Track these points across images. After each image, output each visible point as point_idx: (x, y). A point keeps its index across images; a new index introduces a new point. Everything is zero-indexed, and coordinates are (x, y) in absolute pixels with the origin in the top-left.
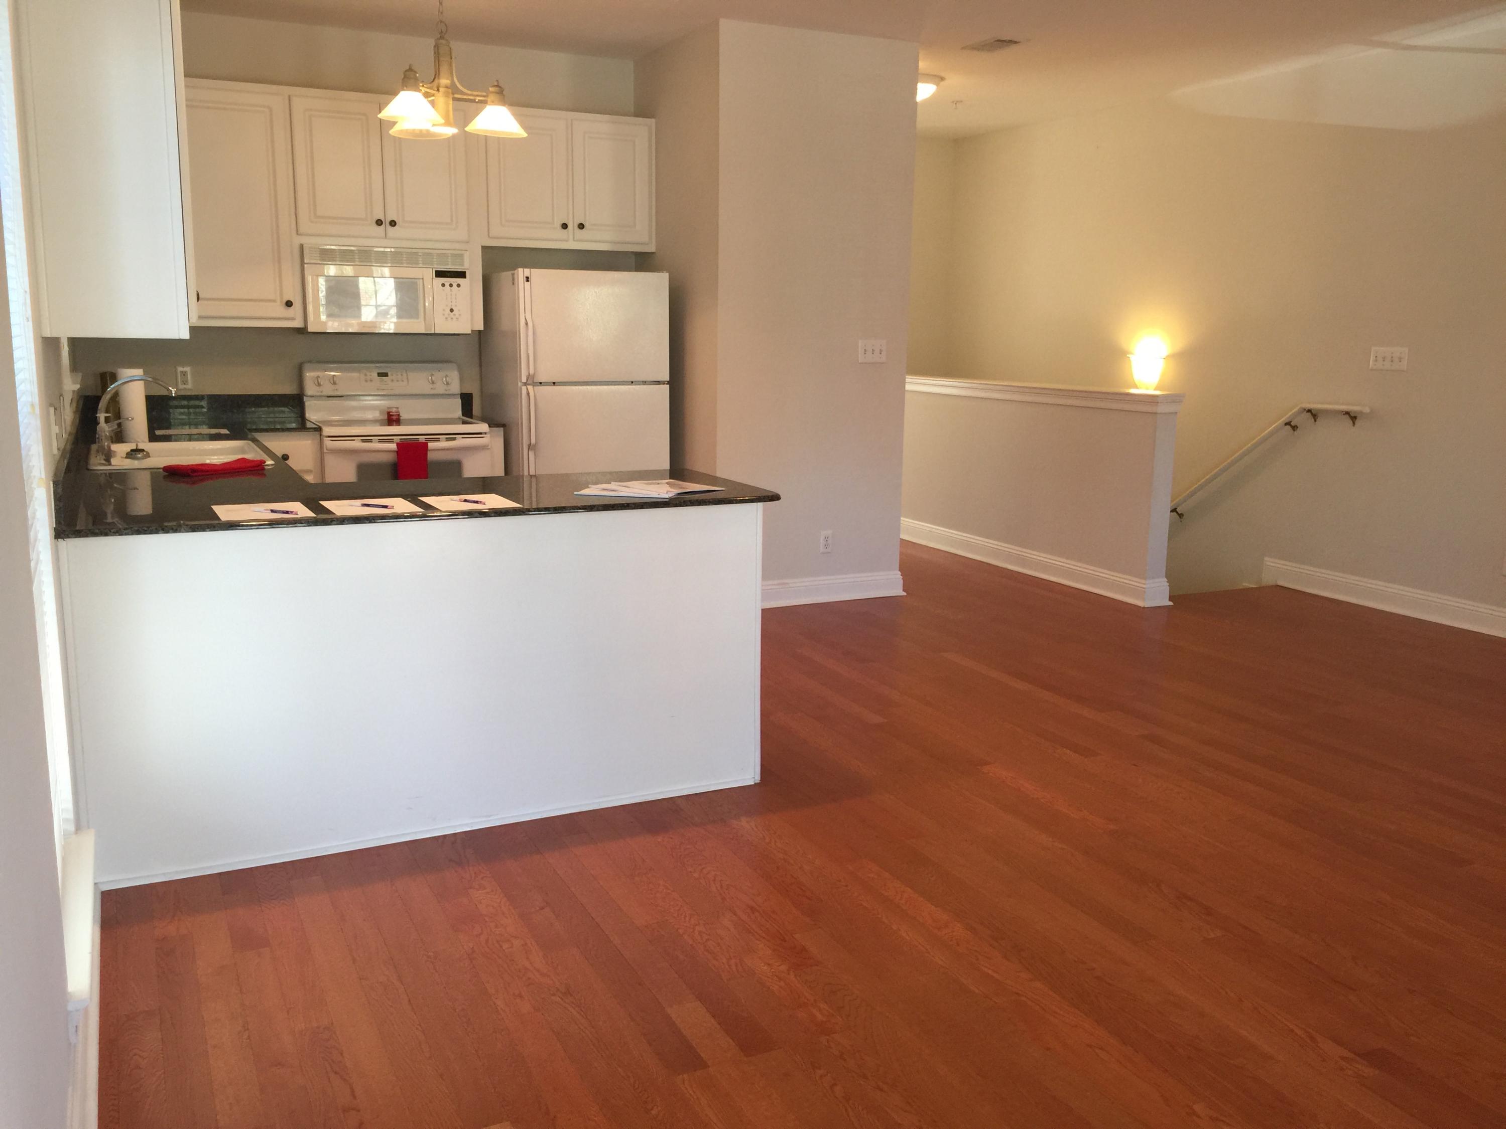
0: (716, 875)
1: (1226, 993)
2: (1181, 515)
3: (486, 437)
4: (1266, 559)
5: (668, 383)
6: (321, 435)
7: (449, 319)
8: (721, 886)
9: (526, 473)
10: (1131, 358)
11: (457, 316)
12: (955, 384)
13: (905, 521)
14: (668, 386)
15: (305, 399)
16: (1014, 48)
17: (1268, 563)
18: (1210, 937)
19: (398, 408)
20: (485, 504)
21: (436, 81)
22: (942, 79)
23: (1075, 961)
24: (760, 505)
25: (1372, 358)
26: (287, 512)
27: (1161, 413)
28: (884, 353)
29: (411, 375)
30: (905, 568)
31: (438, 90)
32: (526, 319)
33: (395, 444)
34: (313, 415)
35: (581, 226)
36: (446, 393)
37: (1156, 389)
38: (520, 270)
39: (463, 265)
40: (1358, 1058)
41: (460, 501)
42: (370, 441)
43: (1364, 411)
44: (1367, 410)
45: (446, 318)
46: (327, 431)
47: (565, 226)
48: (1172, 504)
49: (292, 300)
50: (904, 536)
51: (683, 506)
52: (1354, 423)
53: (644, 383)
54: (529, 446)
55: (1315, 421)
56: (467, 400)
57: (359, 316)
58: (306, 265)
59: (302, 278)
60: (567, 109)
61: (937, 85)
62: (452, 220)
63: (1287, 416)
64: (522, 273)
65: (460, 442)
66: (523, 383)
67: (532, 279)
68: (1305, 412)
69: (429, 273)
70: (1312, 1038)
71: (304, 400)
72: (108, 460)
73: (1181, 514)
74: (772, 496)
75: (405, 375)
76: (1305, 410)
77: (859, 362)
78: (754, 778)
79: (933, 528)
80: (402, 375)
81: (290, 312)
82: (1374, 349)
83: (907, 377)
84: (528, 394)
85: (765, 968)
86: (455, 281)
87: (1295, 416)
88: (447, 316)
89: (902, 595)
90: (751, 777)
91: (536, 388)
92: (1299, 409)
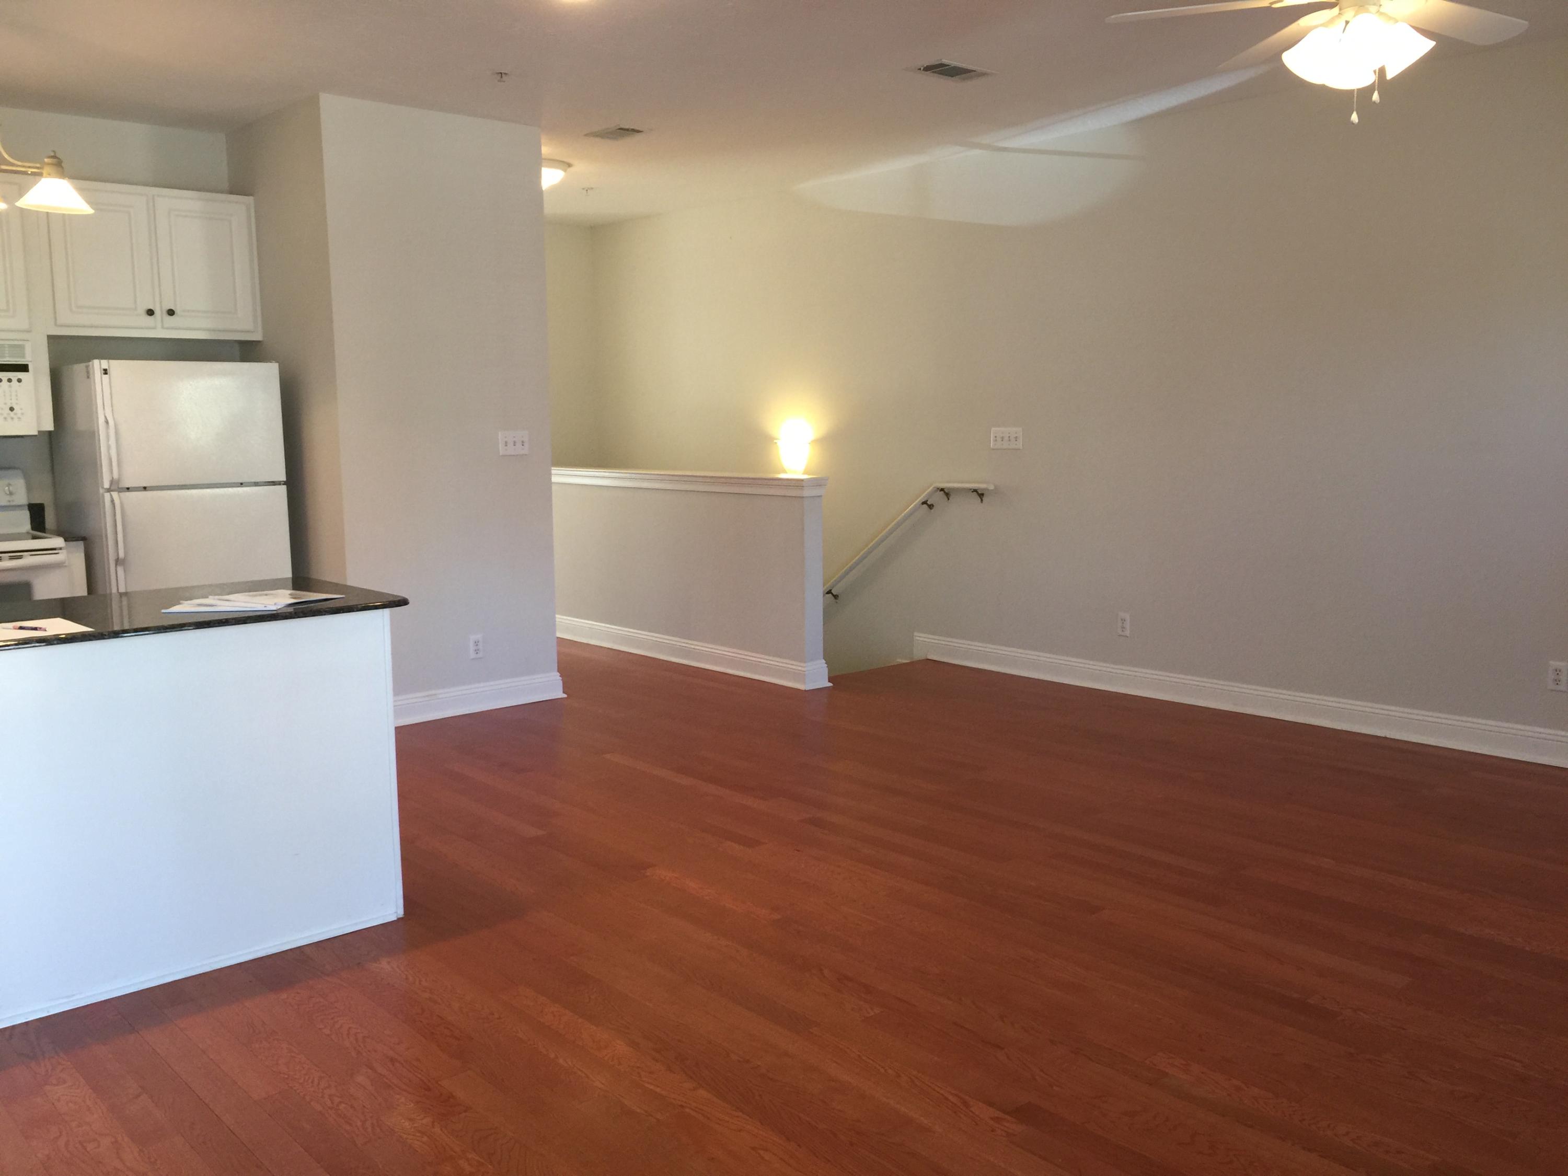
0: (350, 1028)
1: (885, 1070)
2: (836, 597)
3: (62, 553)
4: (916, 634)
5: (285, 483)
7: (9, 419)
8: (357, 1040)
9: (114, 590)
10: (778, 444)
11: (19, 416)
12: (607, 474)
13: (560, 619)
14: (285, 486)
16: (638, 137)
17: (917, 639)
18: (870, 1015)
20: (46, 630)
22: (569, 165)
23: (739, 1061)
24: (386, 612)
25: (992, 438)
27: (806, 497)
28: (526, 445)
30: (564, 669)
32: (105, 417)
35: (170, 313)
36: (10, 504)
37: (805, 473)
38: (96, 362)
39: (23, 356)
40: (1006, 1117)
41: (15, 628)
43: (989, 489)
44: (991, 487)
45: (5, 418)
47: (150, 312)
48: (825, 587)
50: (559, 635)
51: (294, 618)
52: (982, 500)
53: (256, 484)
54: (118, 561)
55: (948, 499)
56: (37, 513)
60: (146, 184)
61: (565, 171)
62: (8, 307)
63: (924, 495)
64: (97, 365)
65: (28, 560)
66: (105, 489)
67: (112, 371)
68: (939, 491)
70: (965, 1103)
73: (836, 595)
74: (399, 601)
76: (938, 489)
77: (501, 454)
78: (396, 912)
79: (593, 625)
82: (993, 429)
83: (552, 468)
84: (112, 501)
85: (407, 1124)
86: (14, 375)
87: (931, 495)
88: (5, 415)
89: (562, 697)
90: (394, 910)
91: (122, 494)
92: (934, 488)
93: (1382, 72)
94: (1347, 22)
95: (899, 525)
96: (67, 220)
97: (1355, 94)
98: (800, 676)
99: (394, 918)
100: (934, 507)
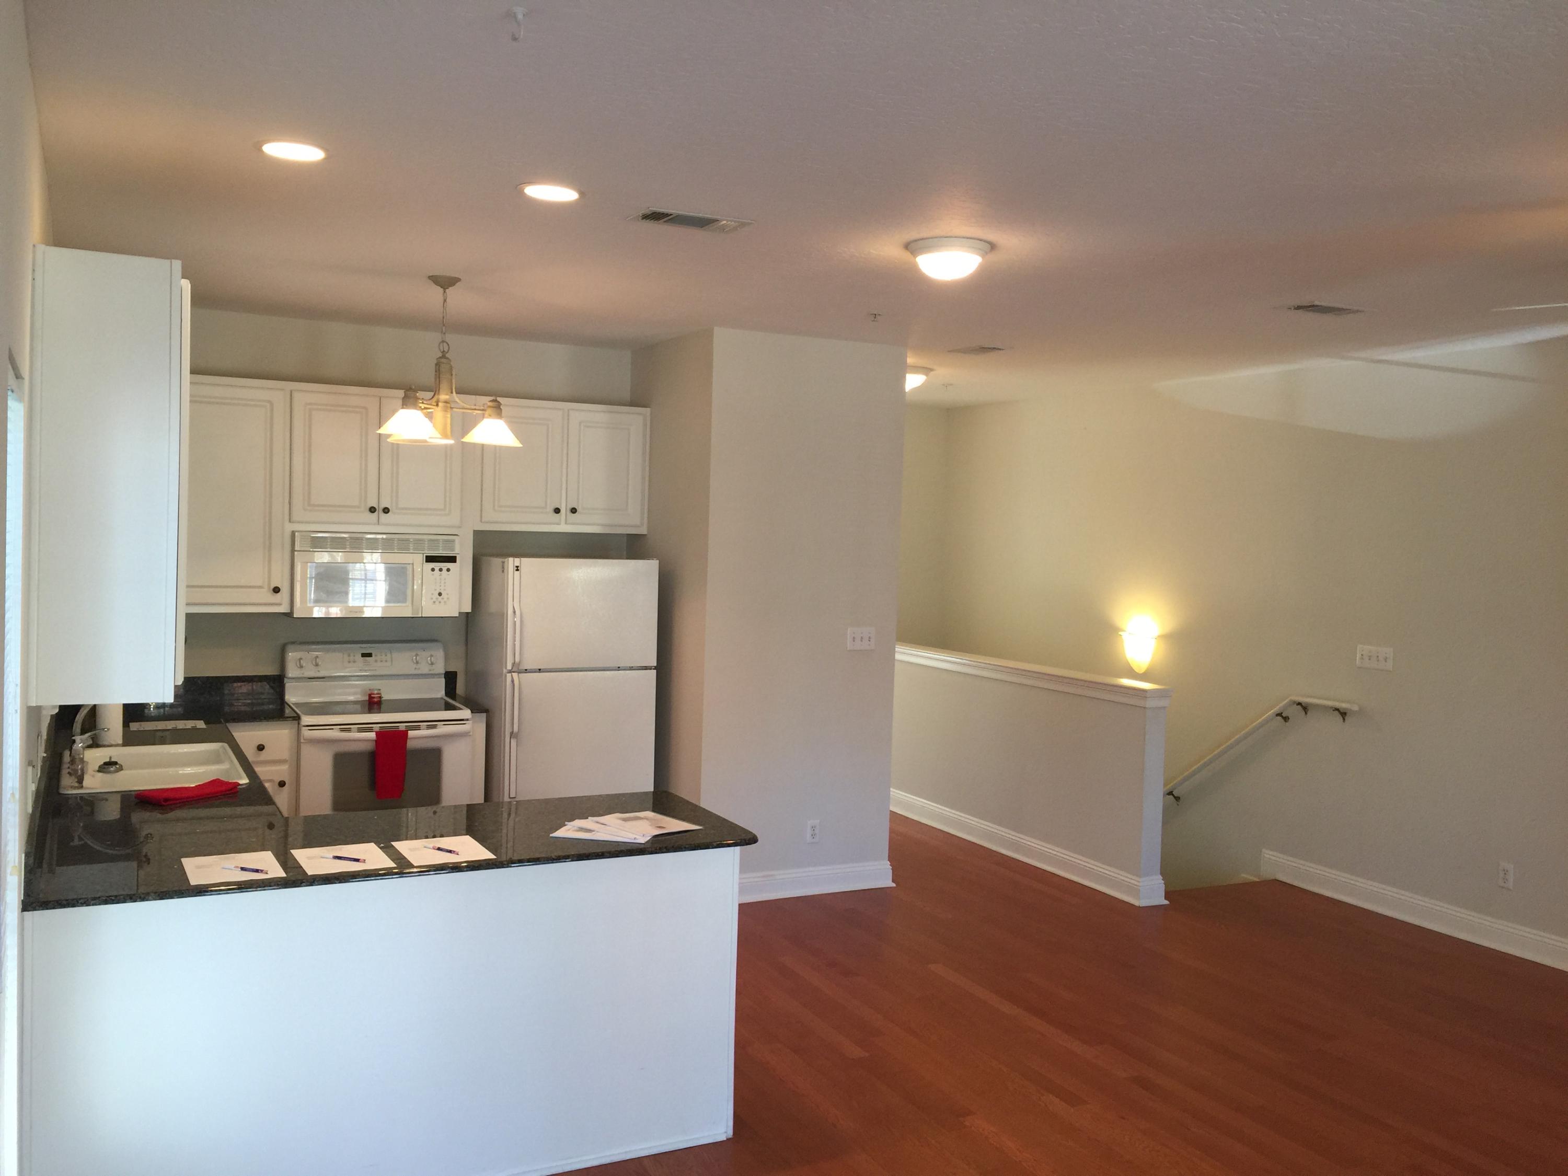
2: (1177, 799)
3: (469, 723)
4: (1264, 851)
5: (655, 668)
6: (299, 724)
7: (437, 603)
10: (1123, 636)
11: (445, 600)
13: (895, 793)
14: (655, 671)
15: (286, 680)
17: (1266, 856)
19: (380, 690)
20: (457, 853)
21: (436, 397)
22: (931, 370)
24: (738, 851)
25: (1358, 656)
26: (257, 871)
27: (1149, 707)
28: (873, 638)
29: (395, 655)
31: (437, 405)
32: (514, 607)
33: (374, 733)
34: (293, 696)
35: (574, 511)
36: (430, 672)
38: (511, 559)
39: (453, 549)
41: (434, 848)
42: (349, 730)
43: (1353, 709)
44: (1355, 708)
45: (434, 602)
46: (306, 720)
47: (557, 511)
48: (1165, 789)
49: (279, 586)
52: (1344, 719)
53: (631, 669)
54: (512, 733)
55: (1306, 713)
56: (450, 678)
57: (347, 602)
58: (296, 553)
59: (291, 566)
60: (563, 401)
61: (927, 375)
62: (445, 505)
63: (1281, 705)
64: (512, 562)
65: (442, 729)
66: (508, 669)
67: (522, 569)
68: (1296, 704)
69: (419, 558)
71: (285, 682)
72: (80, 780)
73: (1178, 797)
75: (389, 655)
76: (1295, 702)
77: (848, 649)
78: (726, 1132)
80: (386, 655)
81: (277, 598)
82: (1359, 647)
83: (897, 645)
84: (513, 681)
86: (445, 565)
87: (1286, 707)
88: (434, 600)
89: (892, 886)
90: (724, 1130)
91: (521, 675)
92: (1291, 701)
95: (1250, 733)
96: (498, 452)
98: (1135, 891)
99: (723, 1138)
100: (1290, 720)
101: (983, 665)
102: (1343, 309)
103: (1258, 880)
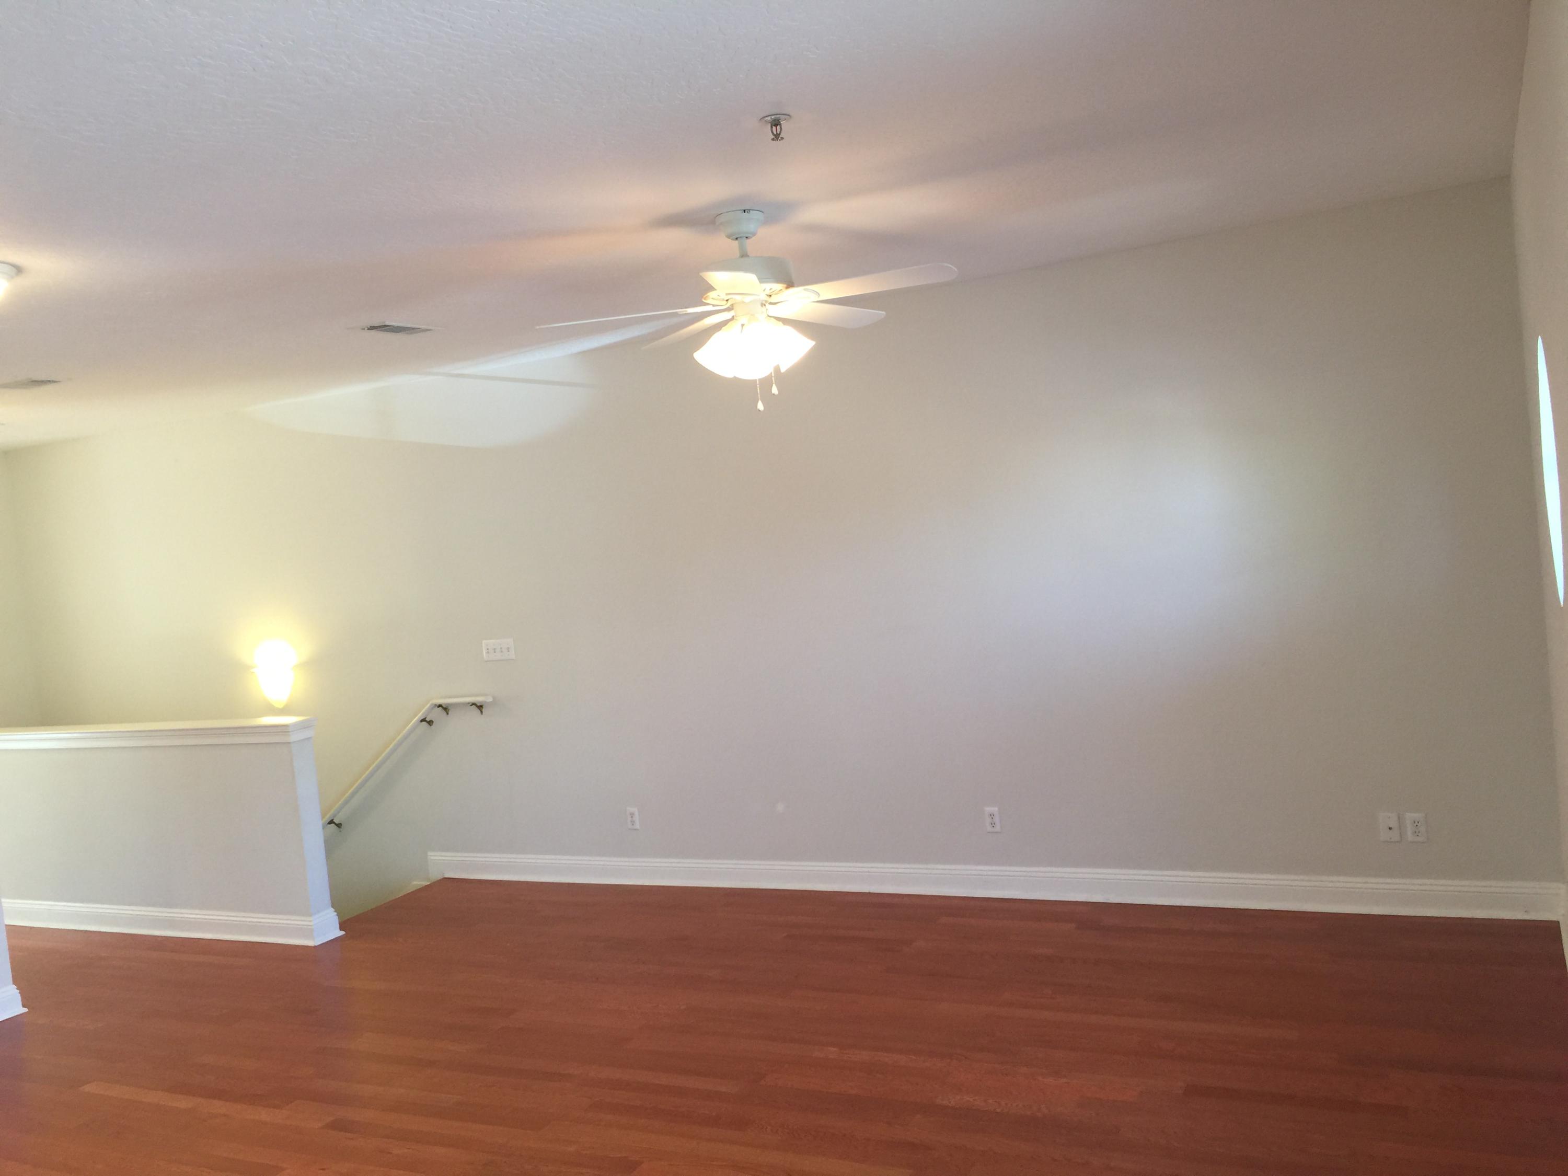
2: (339, 826)
4: (430, 853)
13: (9, 903)
16: (53, 387)
17: (432, 858)
25: (484, 651)
27: (293, 742)
43: (488, 701)
44: (490, 699)
48: (324, 820)
52: (482, 712)
55: (448, 714)
63: (423, 711)
68: (437, 708)
73: (338, 824)
76: (436, 705)
82: (484, 642)
87: (428, 712)
89: (23, 1012)
92: (432, 704)
93: (777, 370)
94: (743, 325)
95: (400, 744)
97: (758, 382)
98: (308, 933)
101: (98, 735)
102: (414, 329)
103: (429, 884)
